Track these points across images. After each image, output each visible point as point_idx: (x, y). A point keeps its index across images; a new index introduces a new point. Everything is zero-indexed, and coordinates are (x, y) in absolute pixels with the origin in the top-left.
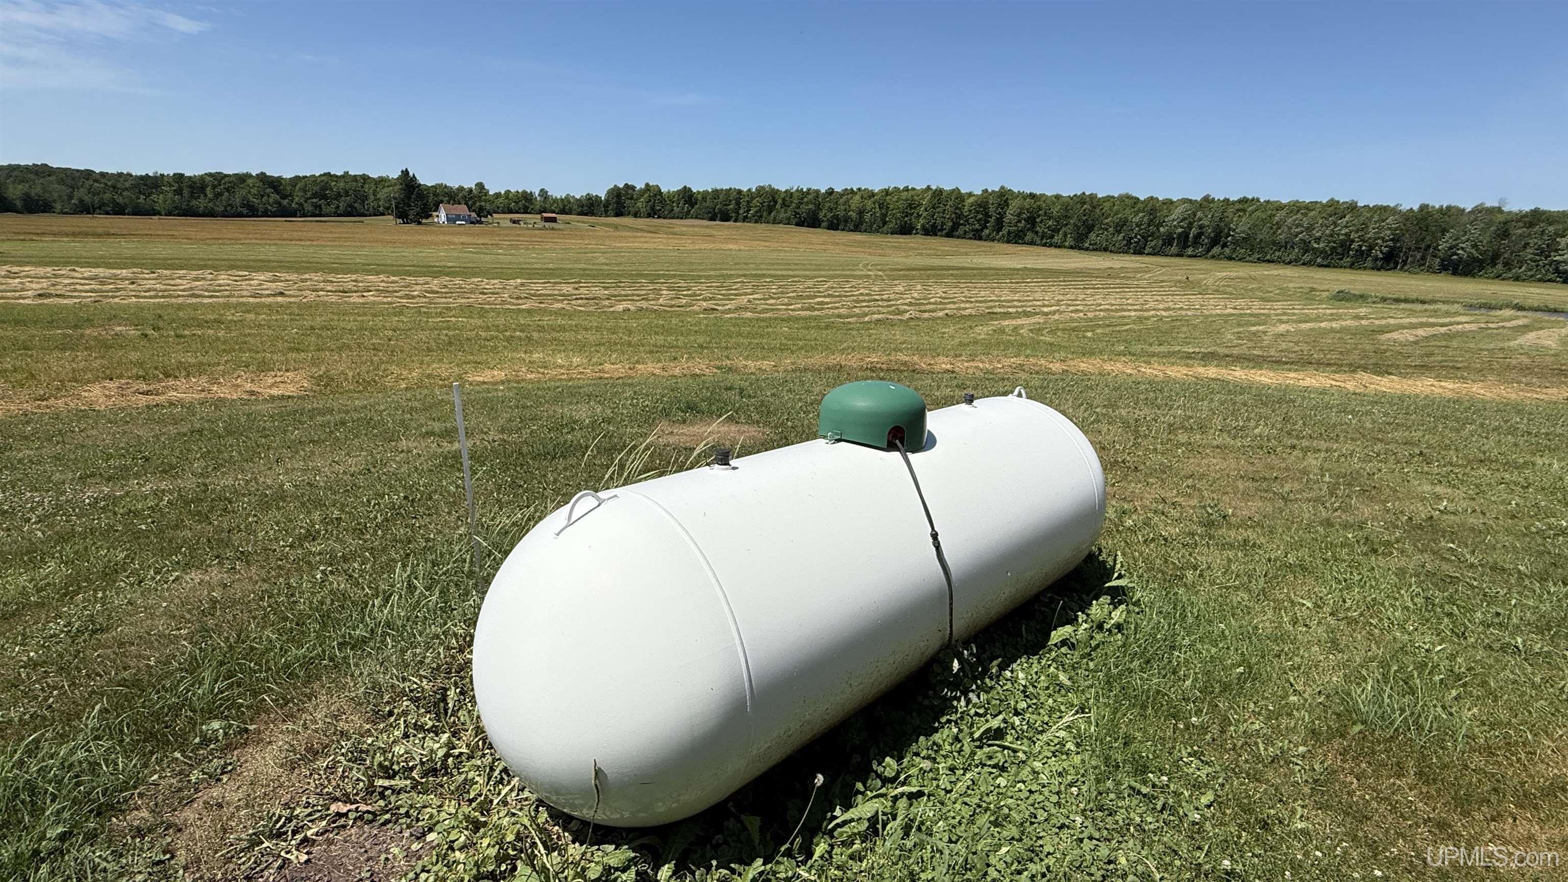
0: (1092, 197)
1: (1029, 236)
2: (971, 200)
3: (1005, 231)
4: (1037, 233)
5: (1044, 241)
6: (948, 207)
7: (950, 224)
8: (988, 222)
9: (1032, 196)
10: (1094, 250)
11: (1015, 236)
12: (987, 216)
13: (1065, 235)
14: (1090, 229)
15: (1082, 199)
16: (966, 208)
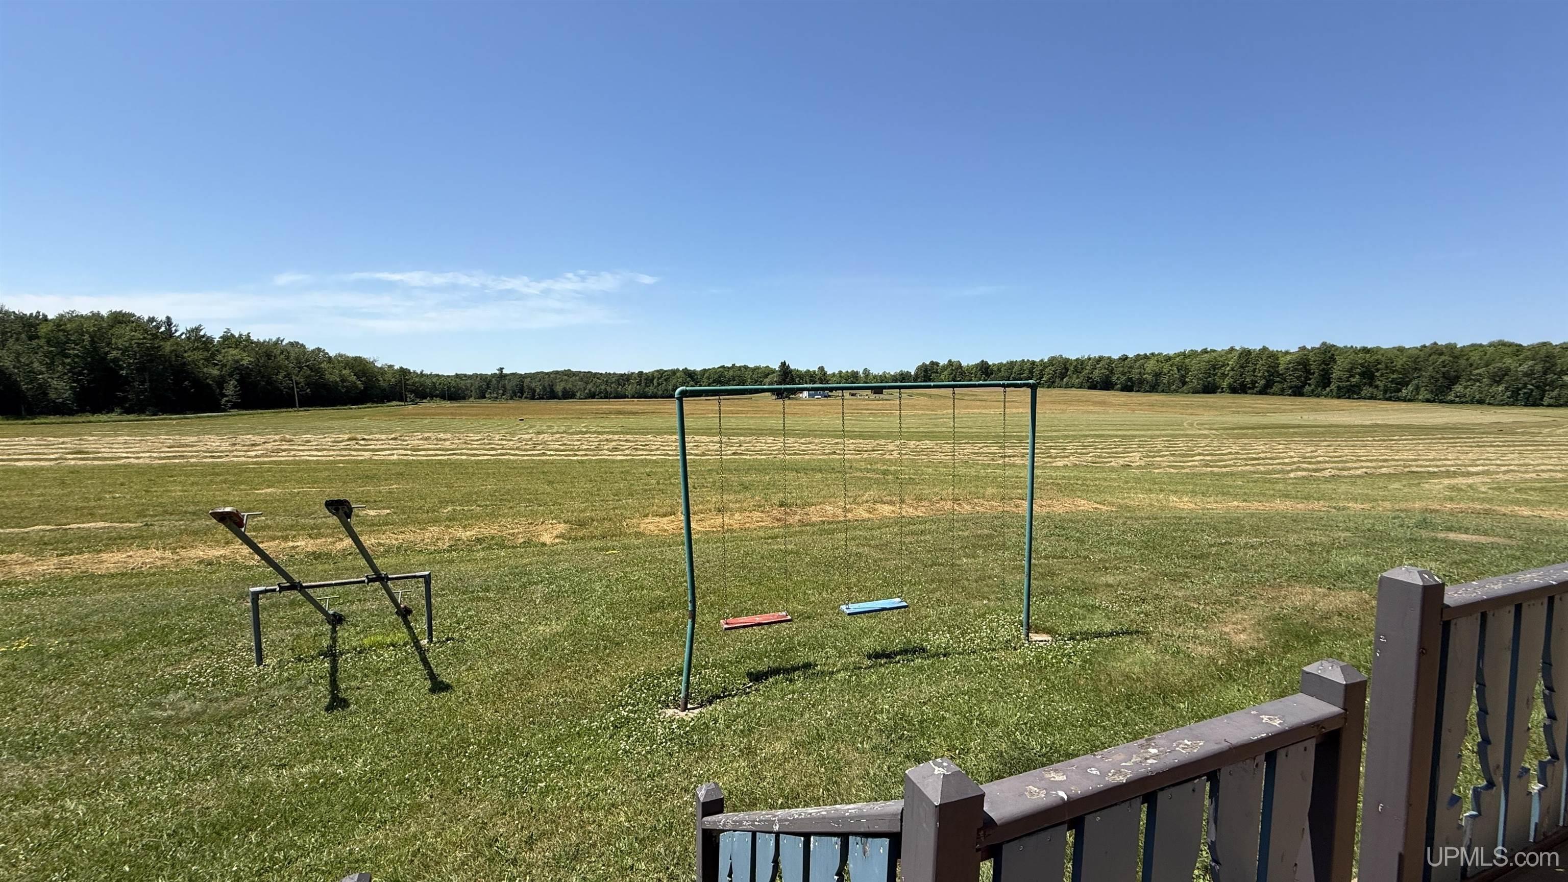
0: (1451, 347)
1: (1367, 391)
2: (1289, 358)
3: (1333, 386)
4: (1377, 387)
5: (1388, 396)
6: (1258, 367)
7: (1263, 382)
8: (1310, 379)
9: (1365, 350)
10: (1462, 403)
11: (1348, 391)
12: (1308, 372)
13: (1417, 388)
14: (1454, 380)
15: (1436, 350)
16: (1281, 367)
